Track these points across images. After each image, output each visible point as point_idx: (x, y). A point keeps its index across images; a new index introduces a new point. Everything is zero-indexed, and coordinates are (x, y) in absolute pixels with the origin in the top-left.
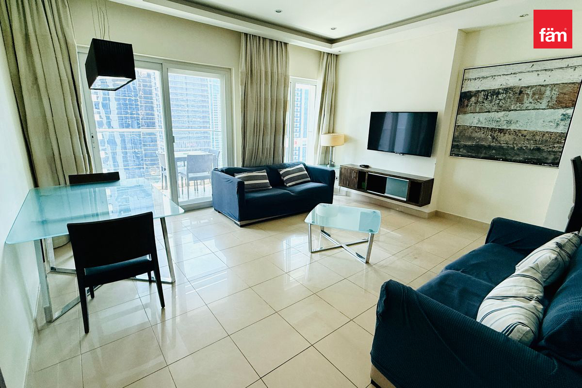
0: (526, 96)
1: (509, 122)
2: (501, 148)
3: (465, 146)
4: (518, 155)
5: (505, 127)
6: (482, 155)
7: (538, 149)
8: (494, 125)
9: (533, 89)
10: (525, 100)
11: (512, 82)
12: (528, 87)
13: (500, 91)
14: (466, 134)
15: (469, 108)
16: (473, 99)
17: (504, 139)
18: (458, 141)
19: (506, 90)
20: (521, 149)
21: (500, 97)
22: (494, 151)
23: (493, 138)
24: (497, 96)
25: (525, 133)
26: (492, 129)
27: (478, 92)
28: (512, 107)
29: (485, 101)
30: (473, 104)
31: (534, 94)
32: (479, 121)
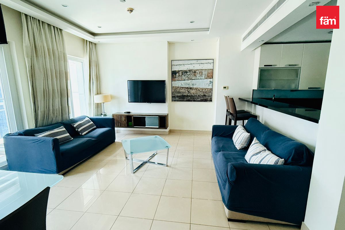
1: (193, 85)
2: (192, 96)
3: (178, 96)
4: (198, 98)
5: (192, 87)
6: (185, 100)
7: (205, 95)
8: (187, 86)
9: (199, 71)
10: (197, 75)
11: (191, 67)
12: (197, 70)
13: (188, 71)
14: (177, 91)
15: (176, 79)
16: (177, 74)
17: (192, 92)
18: (174, 94)
19: (190, 71)
20: (199, 96)
21: (188, 73)
22: (189, 98)
23: (188, 92)
24: (187, 73)
25: (199, 89)
26: (187, 88)
27: (179, 71)
28: (193, 78)
29: (182, 75)
30: (178, 77)
31: (200, 73)
32: (182, 84)
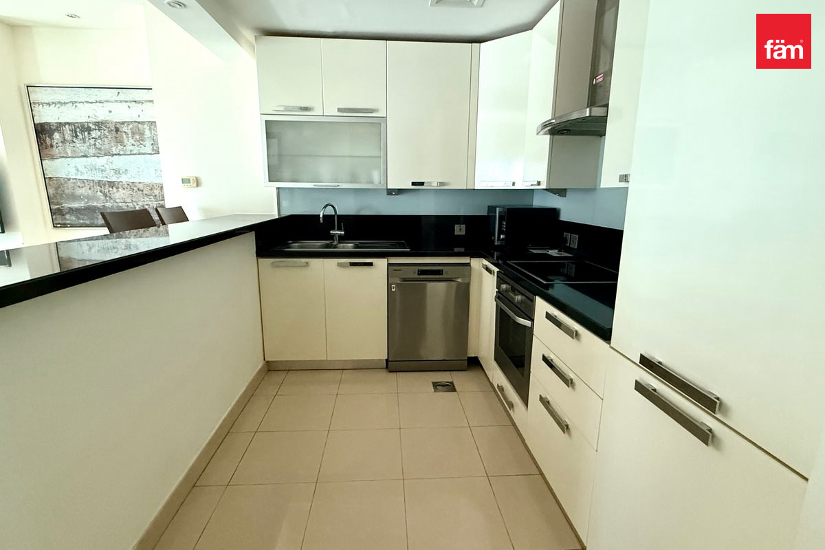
0: (124, 136)
1: (117, 171)
3: (71, 209)
5: (114, 179)
8: (98, 177)
9: (131, 126)
10: (126, 141)
11: (101, 114)
12: (123, 123)
13: (91, 125)
14: (67, 191)
15: (55, 151)
16: (57, 136)
17: (119, 196)
18: (58, 204)
19: (99, 125)
21: (94, 134)
23: (106, 195)
24: (89, 133)
25: (141, 186)
26: (99, 182)
27: (60, 126)
28: (114, 151)
29: (74, 140)
30: (60, 144)
31: (133, 133)
32: (77, 170)
